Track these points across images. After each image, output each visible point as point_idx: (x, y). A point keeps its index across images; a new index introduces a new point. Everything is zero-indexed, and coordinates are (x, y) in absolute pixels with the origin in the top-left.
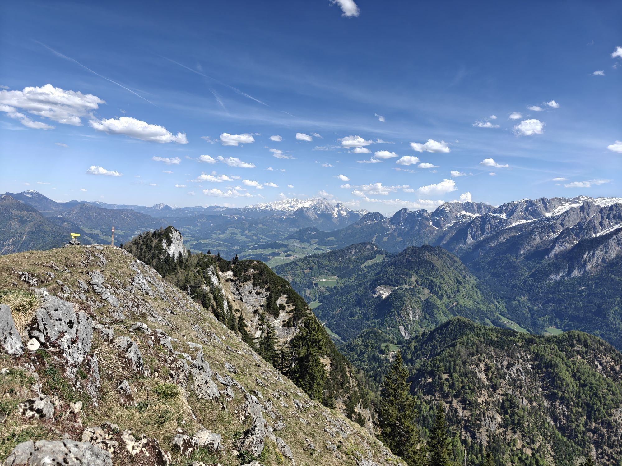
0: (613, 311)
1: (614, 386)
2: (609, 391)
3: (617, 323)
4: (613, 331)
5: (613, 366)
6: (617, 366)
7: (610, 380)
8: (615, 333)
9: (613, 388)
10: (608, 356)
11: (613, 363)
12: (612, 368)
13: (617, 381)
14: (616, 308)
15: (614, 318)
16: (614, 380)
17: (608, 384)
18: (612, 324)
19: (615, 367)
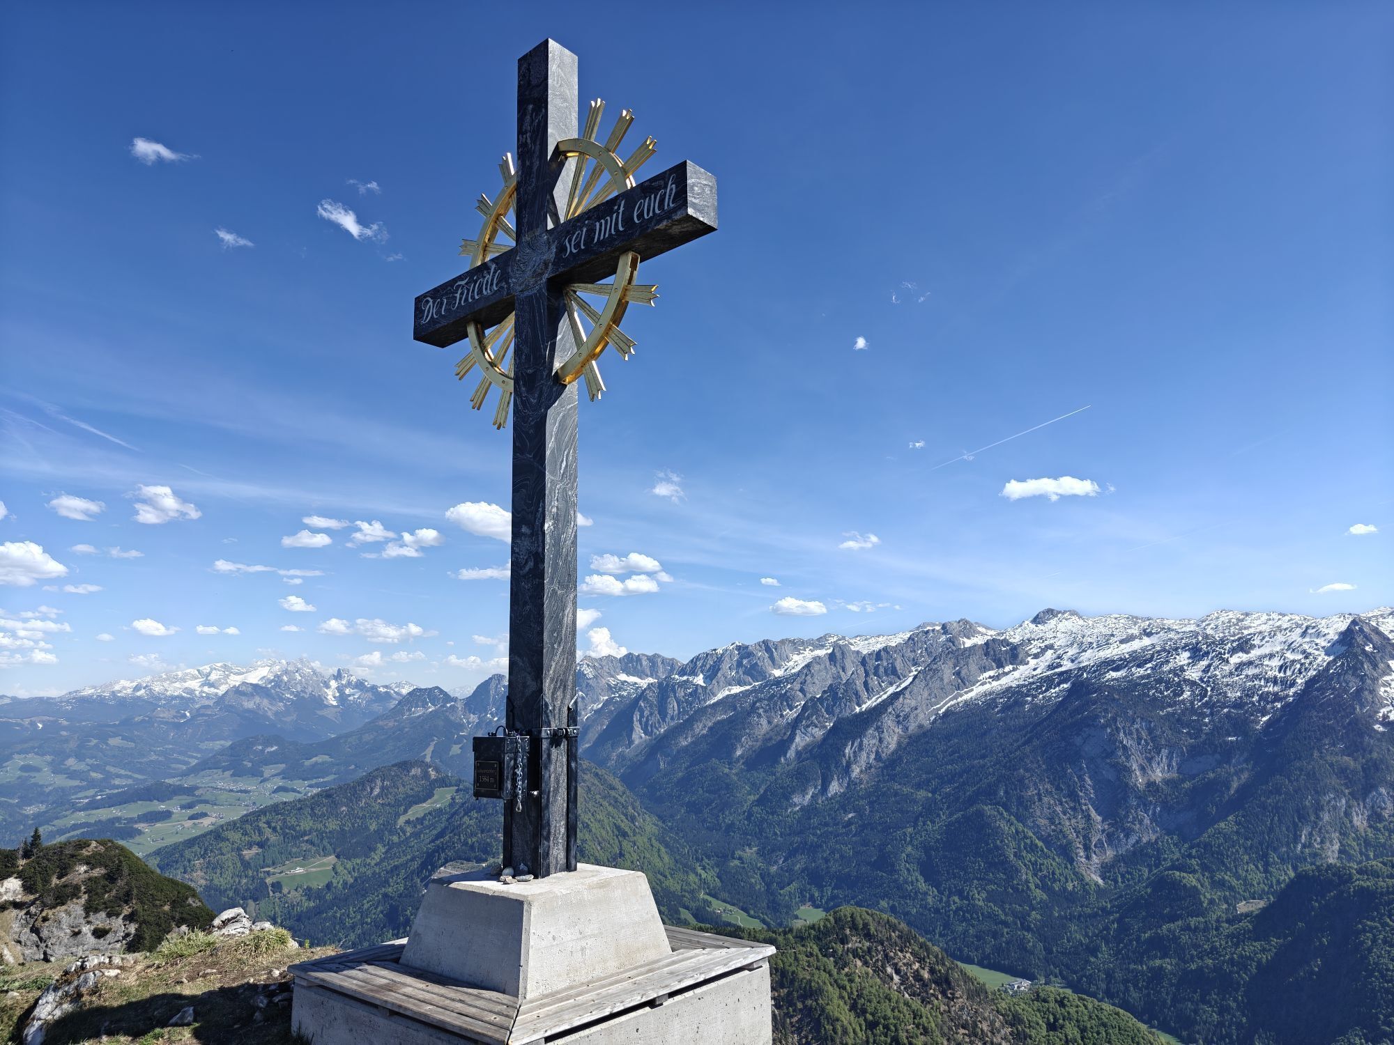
0: (904, 855)
1: (924, 1015)
2: (918, 1026)
3: (914, 878)
4: (910, 896)
5: (917, 970)
6: (924, 969)
7: (916, 1003)
8: (914, 900)
9: (924, 1019)
10: (906, 952)
11: (917, 965)
12: (918, 977)
13: (929, 1002)
14: (909, 849)
15: (908, 870)
16: (922, 1002)
17: (913, 1012)
18: (906, 882)
19: (922, 972)
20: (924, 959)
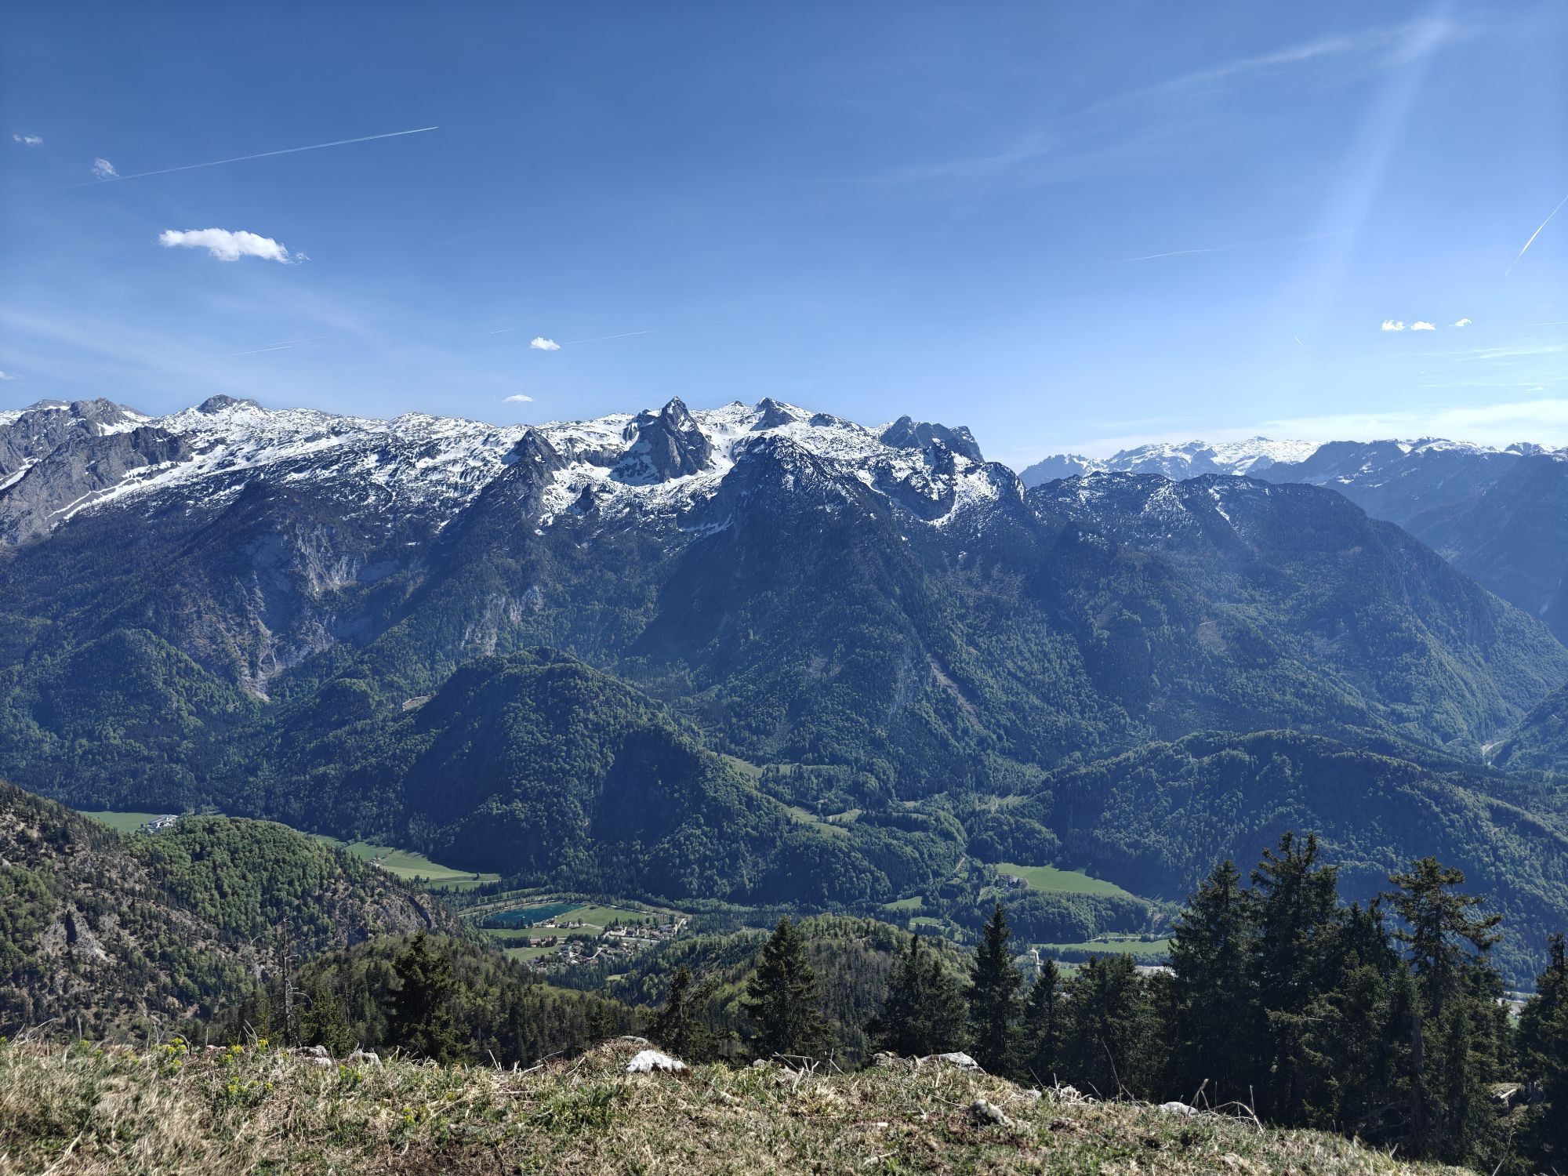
3: (23, 725)
4: (17, 748)
5: (23, 831)
8: (23, 751)
11: (22, 825)
12: (22, 838)
14: (17, 690)
15: (15, 716)
16: (29, 866)
17: (15, 879)
18: (12, 731)
19: (29, 832)
20: (32, 817)
